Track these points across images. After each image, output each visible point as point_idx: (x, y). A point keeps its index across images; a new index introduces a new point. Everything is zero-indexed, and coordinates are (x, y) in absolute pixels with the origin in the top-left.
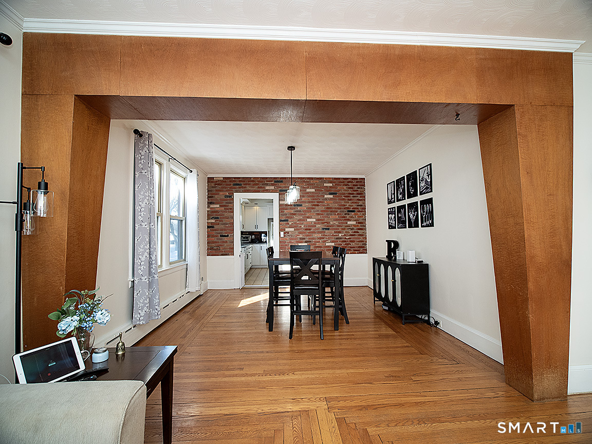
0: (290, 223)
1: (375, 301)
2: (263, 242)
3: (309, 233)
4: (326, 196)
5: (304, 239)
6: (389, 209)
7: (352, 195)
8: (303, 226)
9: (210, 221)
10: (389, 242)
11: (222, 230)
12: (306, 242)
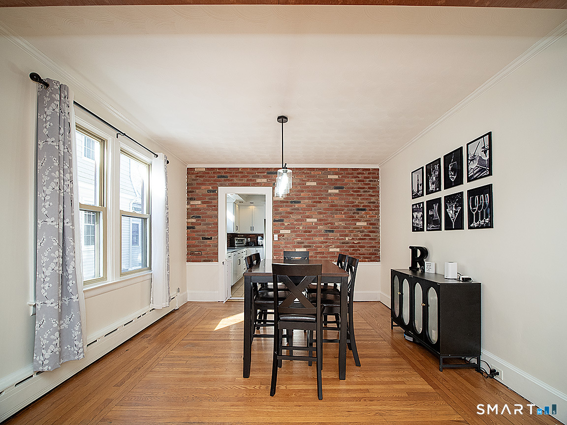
0: (286, 224)
1: (392, 326)
2: (259, 246)
3: (308, 236)
4: (330, 191)
5: (303, 243)
6: (413, 205)
7: (362, 190)
8: (301, 228)
9: (190, 220)
10: (414, 250)
11: (204, 231)
12: (305, 247)
